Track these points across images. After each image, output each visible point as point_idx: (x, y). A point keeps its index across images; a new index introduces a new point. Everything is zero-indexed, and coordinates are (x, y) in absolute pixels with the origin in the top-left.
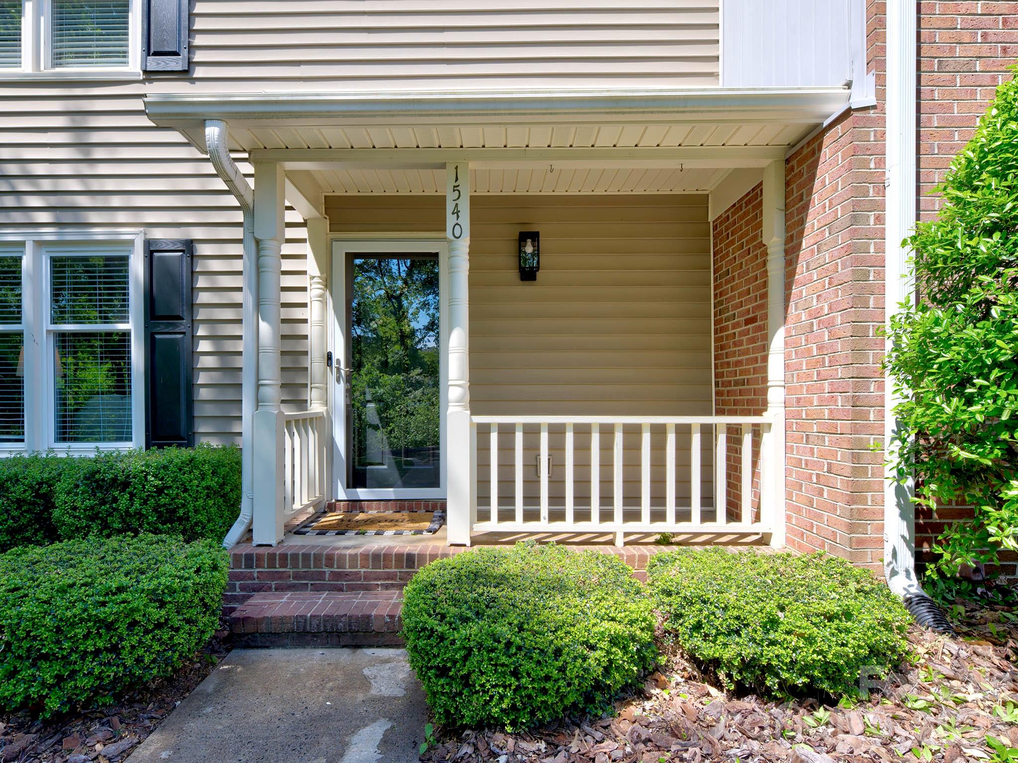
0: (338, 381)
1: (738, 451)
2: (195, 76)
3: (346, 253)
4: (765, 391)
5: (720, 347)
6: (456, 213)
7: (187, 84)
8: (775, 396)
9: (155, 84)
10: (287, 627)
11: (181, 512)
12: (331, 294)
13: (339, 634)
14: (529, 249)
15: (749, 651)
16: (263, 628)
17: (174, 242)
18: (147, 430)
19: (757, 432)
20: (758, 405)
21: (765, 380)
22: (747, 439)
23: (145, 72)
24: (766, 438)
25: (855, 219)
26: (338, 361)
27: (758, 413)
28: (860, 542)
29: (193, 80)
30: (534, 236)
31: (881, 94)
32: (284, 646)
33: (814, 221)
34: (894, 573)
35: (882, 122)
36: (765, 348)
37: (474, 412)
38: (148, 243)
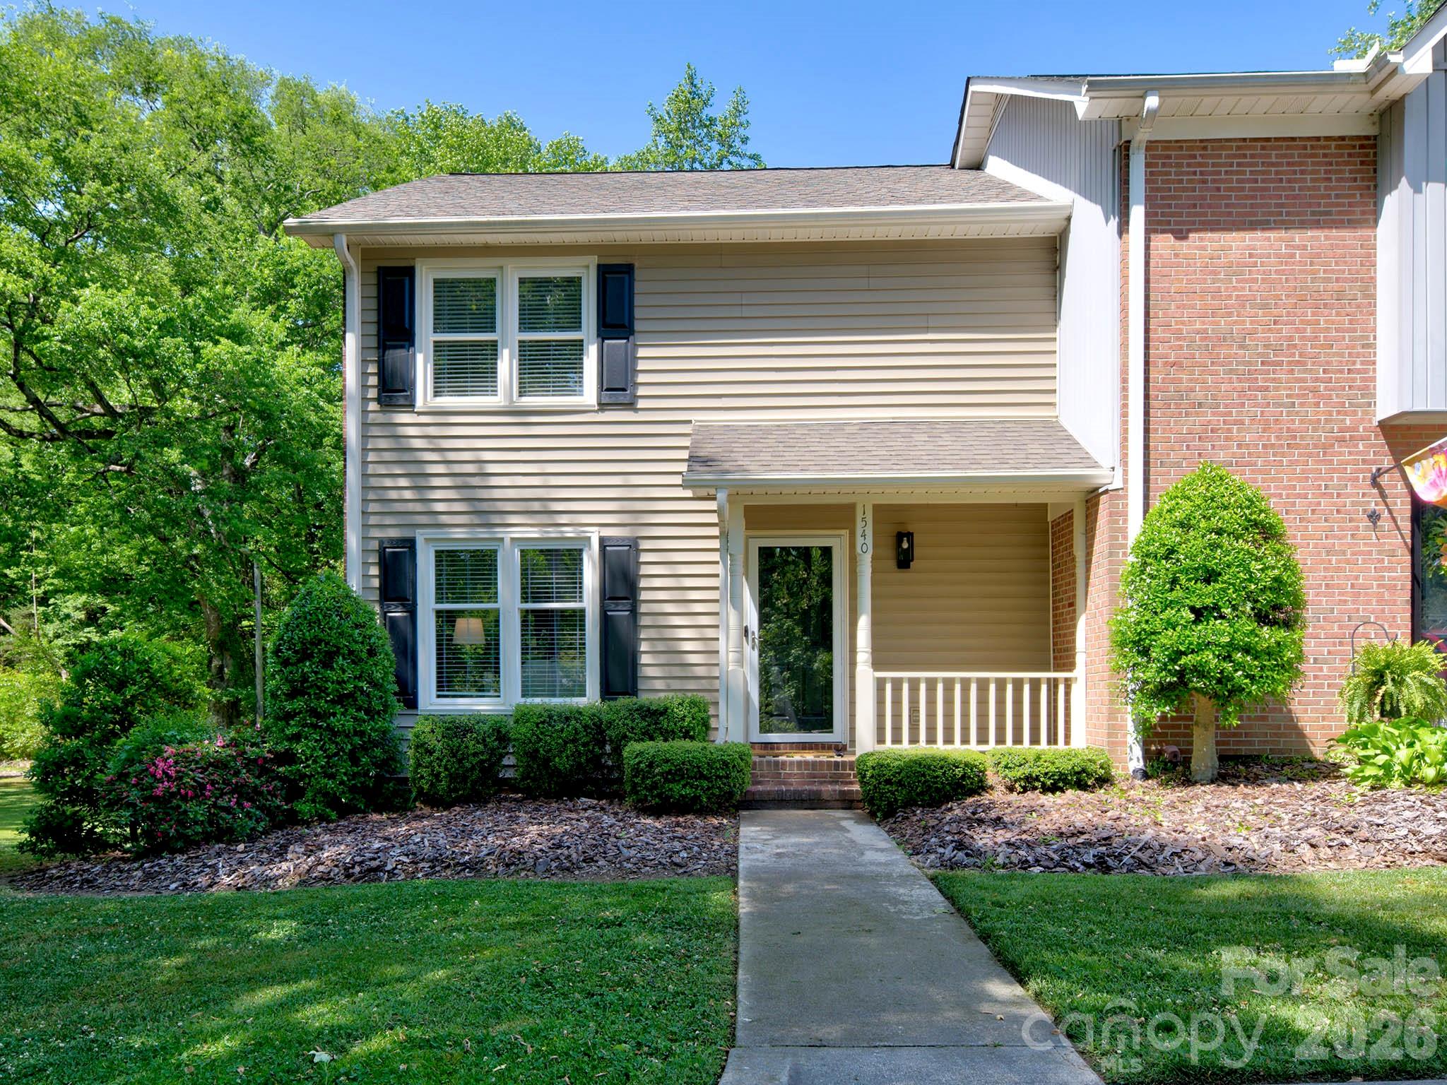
0: (753, 648)
1: (1056, 693)
2: (639, 406)
3: (760, 548)
4: (1074, 656)
5: (1055, 622)
6: (864, 536)
7: (631, 413)
8: (1080, 659)
9: (607, 413)
10: (771, 797)
11: (692, 733)
12: (747, 579)
13: (803, 801)
14: (905, 545)
15: (1027, 772)
16: (757, 797)
17: (623, 539)
18: (601, 688)
19: (1068, 683)
20: (1070, 666)
21: (1074, 648)
22: (1061, 688)
23: (599, 404)
24: (1074, 687)
25: (1111, 554)
26: (753, 633)
27: (1071, 670)
28: (1113, 743)
29: (637, 410)
30: (910, 536)
31: (1125, 481)
32: (769, 809)
33: (1097, 548)
34: (1131, 759)
35: (1125, 497)
36: (1075, 626)
37: (875, 670)
38: (602, 540)
